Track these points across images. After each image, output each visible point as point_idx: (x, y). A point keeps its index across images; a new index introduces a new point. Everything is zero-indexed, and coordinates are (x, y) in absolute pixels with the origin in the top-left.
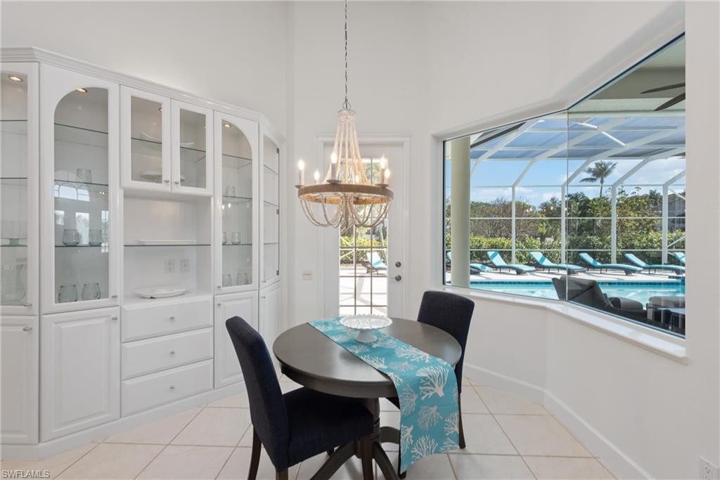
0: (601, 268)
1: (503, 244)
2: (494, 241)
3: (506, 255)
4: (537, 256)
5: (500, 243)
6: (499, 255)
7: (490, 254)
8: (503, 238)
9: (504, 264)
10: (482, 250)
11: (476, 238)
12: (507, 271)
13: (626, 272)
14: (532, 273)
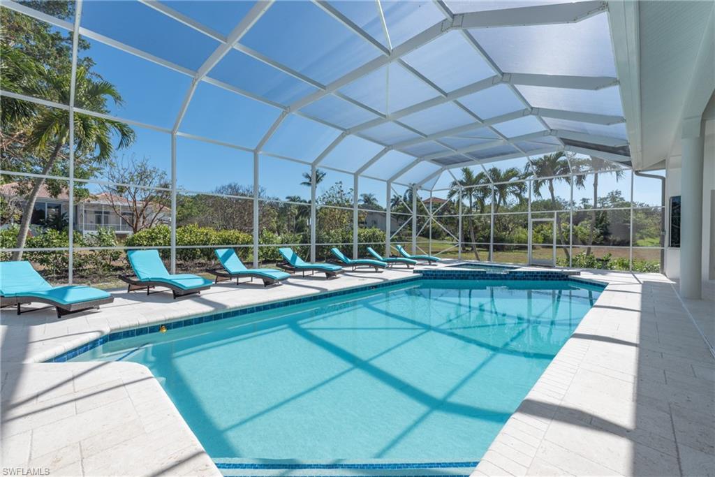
1: (238, 238)
2: (225, 234)
3: (244, 253)
4: (288, 253)
5: (234, 237)
6: (234, 254)
7: (221, 253)
8: (237, 232)
9: (243, 269)
10: (209, 246)
11: (202, 230)
14: (284, 281)
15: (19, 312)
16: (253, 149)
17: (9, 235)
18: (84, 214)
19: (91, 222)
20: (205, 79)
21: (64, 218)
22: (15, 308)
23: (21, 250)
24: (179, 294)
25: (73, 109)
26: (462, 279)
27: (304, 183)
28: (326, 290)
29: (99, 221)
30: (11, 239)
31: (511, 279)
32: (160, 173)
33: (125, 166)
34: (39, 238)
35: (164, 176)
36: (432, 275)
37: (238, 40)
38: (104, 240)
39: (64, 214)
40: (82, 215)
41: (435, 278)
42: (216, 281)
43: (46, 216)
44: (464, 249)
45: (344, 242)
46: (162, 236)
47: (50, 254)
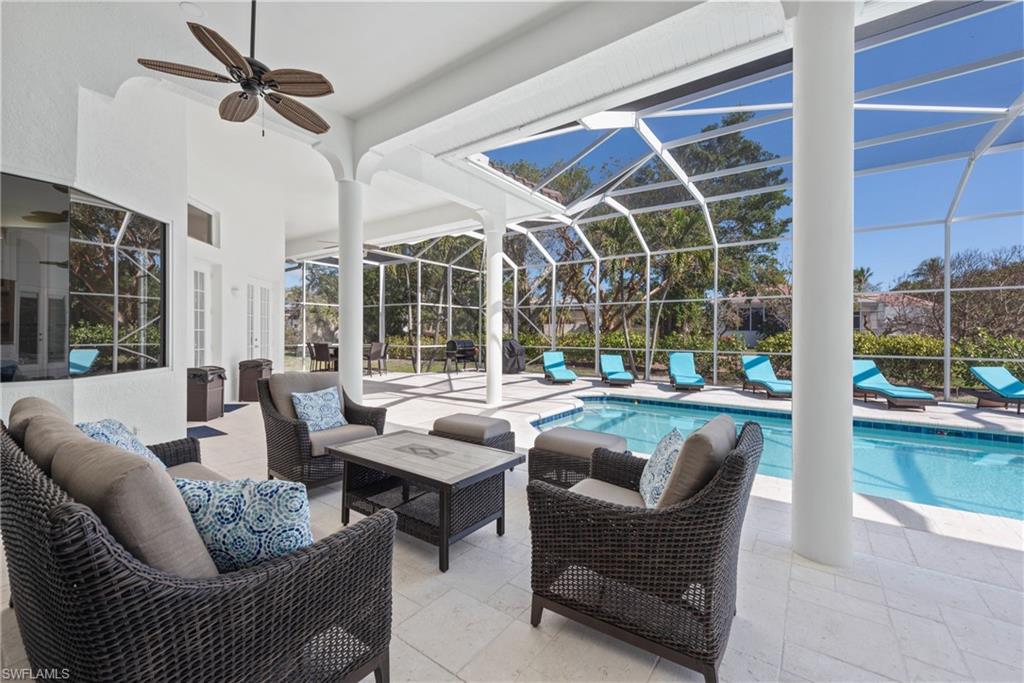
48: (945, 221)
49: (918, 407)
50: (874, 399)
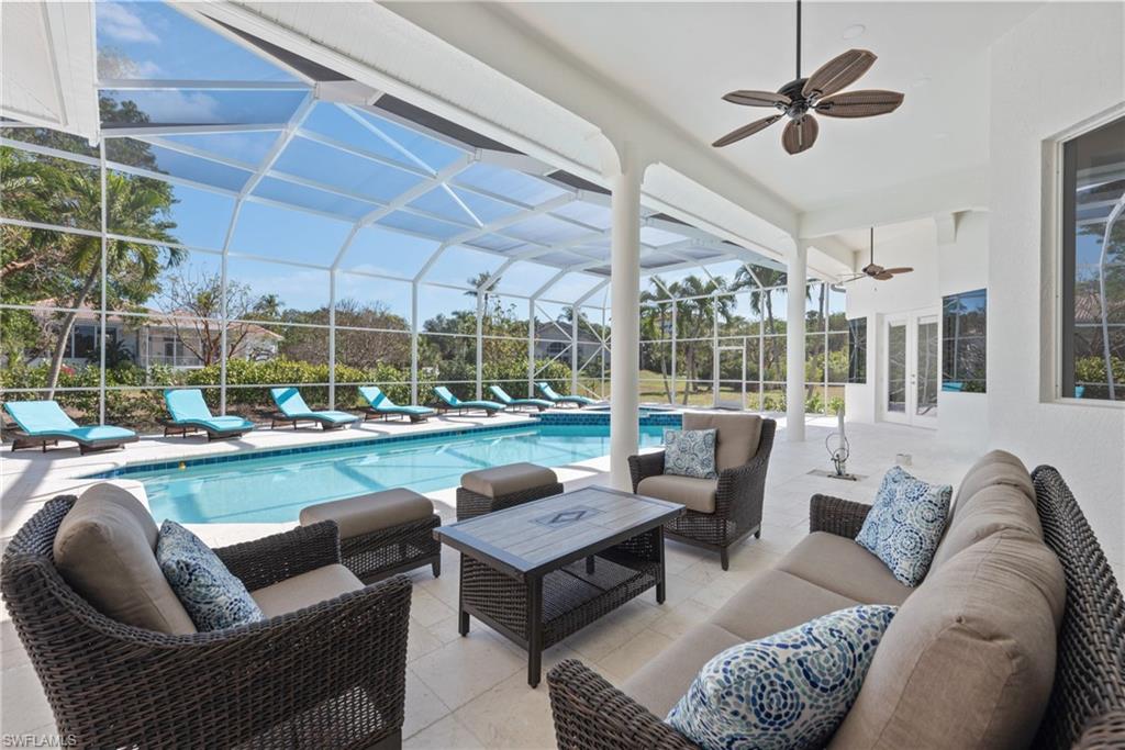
0: (460, 407)
1: (341, 375)
2: (324, 370)
4: (370, 393)
6: (298, 394)
8: (341, 367)
9: (305, 410)
11: (291, 364)
12: (398, 418)
13: (488, 412)
14: (355, 425)
15: (45, 451)
16: (328, 266)
17: (41, 374)
18: (147, 341)
19: (159, 354)
20: (250, 198)
21: (121, 348)
22: (41, 448)
23: (52, 390)
24: (215, 436)
25: (107, 235)
26: (591, 424)
27: (471, 293)
28: (388, 433)
29: (169, 351)
30: (42, 378)
31: (652, 424)
32: (242, 287)
33: (194, 280)
34: (77, 377)
35: (248, 291)
36: (553, 419)
37: (269, 166)
38: (159, 378)
39: (120, 343)
40: (145, 343)
41: (557, 424)
42: (273, 426)
43: (96, 346)
44: (695, 388)
45: (501, 378)
46: (235, 374)
47: (90, 397)
48: (222, 253)
49: (117, 447)
50: (54, 447)
